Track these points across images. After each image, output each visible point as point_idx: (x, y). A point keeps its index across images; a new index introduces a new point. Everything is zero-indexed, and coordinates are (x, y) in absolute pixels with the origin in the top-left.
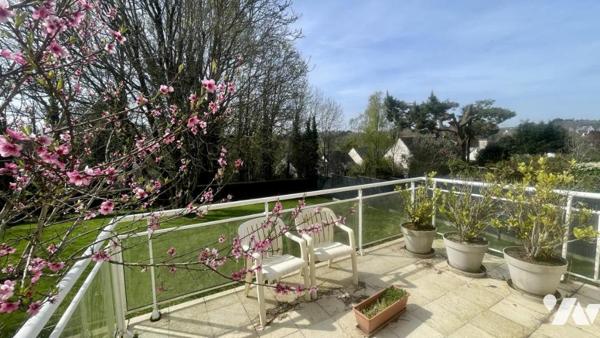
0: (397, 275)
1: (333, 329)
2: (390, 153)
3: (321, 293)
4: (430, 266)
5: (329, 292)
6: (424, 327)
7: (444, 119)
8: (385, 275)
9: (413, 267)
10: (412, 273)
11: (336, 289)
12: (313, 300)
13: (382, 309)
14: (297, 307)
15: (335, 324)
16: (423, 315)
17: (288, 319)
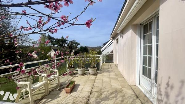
0: (69, 80)
1: (60, 97)
2: (49, 53)
3: (50, 92)
4: (75, 76)
5: (53, 90)
6: (80, 86)
7: (65, 44)
8: (66, 81)
9: (71, 78)
10: (72, 79)
11: (54, 89)
12: (48, 94)
13: (71, 86)
14: (44, 98)
15: (59, 96)
16: (79, 85)
17: (42, 103)
